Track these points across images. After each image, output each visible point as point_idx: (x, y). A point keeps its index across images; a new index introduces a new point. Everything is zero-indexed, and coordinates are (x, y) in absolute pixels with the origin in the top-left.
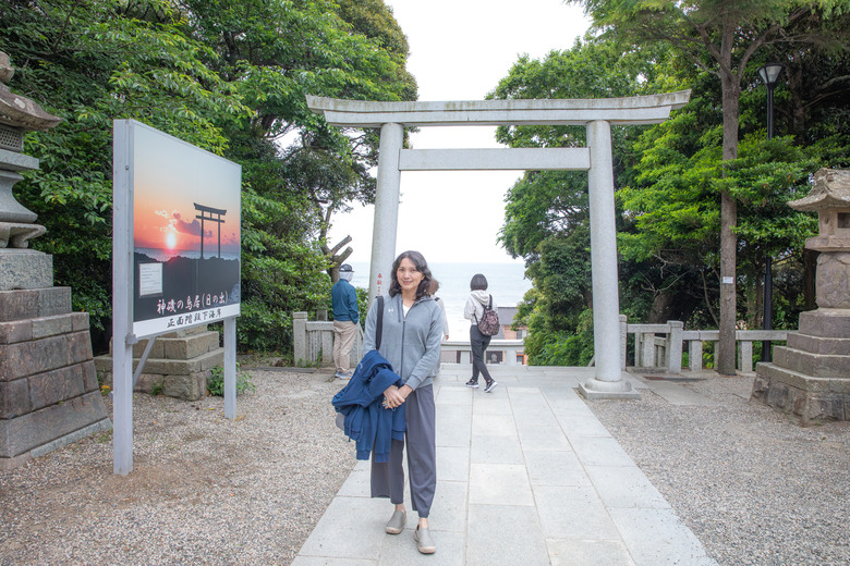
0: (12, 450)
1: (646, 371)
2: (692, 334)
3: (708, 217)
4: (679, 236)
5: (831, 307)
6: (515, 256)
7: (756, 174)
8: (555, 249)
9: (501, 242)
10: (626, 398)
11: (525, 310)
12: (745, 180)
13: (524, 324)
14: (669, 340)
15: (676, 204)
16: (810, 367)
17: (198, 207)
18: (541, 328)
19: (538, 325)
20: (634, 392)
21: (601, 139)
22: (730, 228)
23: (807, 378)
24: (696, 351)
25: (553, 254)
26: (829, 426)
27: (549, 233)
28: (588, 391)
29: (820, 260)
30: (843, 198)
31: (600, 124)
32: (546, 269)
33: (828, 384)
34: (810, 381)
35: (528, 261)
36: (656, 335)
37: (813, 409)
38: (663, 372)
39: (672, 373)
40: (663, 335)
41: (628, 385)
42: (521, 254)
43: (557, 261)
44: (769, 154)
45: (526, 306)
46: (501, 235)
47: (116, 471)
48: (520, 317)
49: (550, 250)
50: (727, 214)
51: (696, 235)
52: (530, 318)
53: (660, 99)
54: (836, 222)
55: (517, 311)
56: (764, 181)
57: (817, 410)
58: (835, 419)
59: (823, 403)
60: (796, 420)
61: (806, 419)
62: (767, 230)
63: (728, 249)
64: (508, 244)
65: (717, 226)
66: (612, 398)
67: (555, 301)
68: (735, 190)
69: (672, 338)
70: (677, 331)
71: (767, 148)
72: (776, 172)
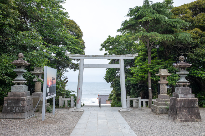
0: (26, 117)
1: (134, 108)
2: (143, 100)
3: (146, 75)
4: (141, 79)
5: (162, 94)
6: (108, 83)
7: (154, 67)
8: (117, 81)
9: (105, 79)
10: (127, 112)
11: (111, 96)
12: (152, 68)
13: (111, 99)
14: (139, 101)
15: (140, 73)
16: (158, 104)
17: (52, 78)
18: (115, 100)
19: (114, 99)
20: (129, 110)
21: (122, 62)
22: (150, 78)
23: (157, 106)
24: (144, 103)
25: (116, 82)
26: (161, 115)
27: (116, 77)
28: (120, 110)
29: (161, 85)
30: (163, 75)
31: (121, 60)
32: (115, 85)
33: (161, 107)
34: (158, 107)
35: (111, 83)
36: (136, 100)
37: (158, 112)
38: (137, 108)
39: (139, 108)
40: (137, 100)
41: (128, 109)
42: (110, 82)
43: (118, 84)
44: (156, 63)
45: (112, 95)
46: (104, 77)
47: (42, 120)
48: (110, 98)
49: (116, 81)
50: (149, 75)
51: (144, 79)
52: (112, 98)
53: (133, 55)
54: (162, 79)
55: (109, 96)
56: (155, 69)
57: (159, 112)
58: (162, 113)
59: (160, 111)
60: (156, 114)
61: (157, 114)
62: (157, 78)
63: (150, 82)
64: (106, 80)
65: (148, 78)
66: (125, 112)
67: (117, 93)
68: (150, 70)
69: (139, 100)
70: (140, 99)
71: (156, 62)
72: (157, 67)
